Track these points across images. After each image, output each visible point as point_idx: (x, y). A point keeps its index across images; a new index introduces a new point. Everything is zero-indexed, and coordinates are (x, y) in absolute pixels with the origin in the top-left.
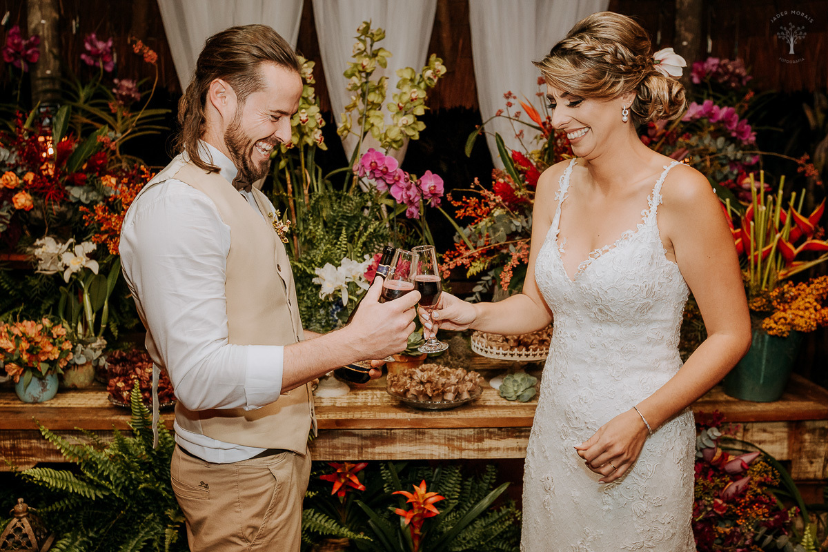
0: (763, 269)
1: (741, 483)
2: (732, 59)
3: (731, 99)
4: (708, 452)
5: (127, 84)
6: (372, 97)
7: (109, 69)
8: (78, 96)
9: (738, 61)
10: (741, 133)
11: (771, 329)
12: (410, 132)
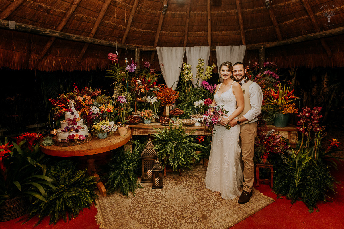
0: (281, 102)
1: (279, 140)
2: (272, 62)
3: (272, 70)
4: (272, 134)
5: (152, 70)
6: (201, 71)
7: (148, 67)
8: (143, 72)
9: (274, 62)
10: (275, 76)
11: (283, 113)
12: (209, 78)
